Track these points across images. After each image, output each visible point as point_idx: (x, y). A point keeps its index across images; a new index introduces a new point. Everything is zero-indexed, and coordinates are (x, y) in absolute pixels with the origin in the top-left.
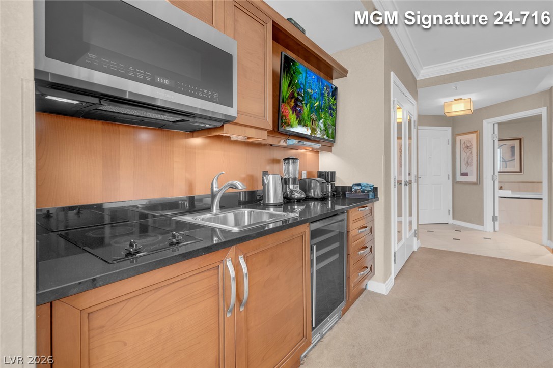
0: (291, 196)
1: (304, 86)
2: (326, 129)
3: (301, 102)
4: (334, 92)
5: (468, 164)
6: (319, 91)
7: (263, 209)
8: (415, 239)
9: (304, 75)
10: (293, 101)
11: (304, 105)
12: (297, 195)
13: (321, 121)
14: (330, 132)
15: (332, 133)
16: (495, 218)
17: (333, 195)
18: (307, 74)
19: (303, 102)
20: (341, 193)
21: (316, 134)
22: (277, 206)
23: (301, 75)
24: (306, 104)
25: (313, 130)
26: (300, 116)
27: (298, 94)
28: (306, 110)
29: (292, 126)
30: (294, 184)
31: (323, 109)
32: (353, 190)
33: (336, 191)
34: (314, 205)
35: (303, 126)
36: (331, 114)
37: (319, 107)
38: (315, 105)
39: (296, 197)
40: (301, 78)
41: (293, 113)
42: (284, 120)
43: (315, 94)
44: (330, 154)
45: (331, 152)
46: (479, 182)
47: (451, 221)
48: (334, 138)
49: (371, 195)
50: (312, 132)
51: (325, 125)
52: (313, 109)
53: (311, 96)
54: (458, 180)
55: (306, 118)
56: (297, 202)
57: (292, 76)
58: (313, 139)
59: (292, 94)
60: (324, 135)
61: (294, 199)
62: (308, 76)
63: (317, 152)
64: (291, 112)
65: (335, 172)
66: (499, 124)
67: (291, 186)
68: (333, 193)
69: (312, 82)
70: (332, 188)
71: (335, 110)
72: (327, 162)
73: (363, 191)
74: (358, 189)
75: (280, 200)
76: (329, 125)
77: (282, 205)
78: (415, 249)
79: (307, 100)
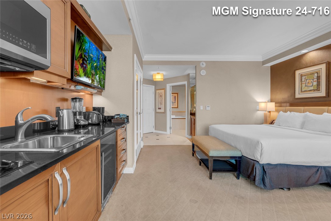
0: (78, 123)
1: (88, 51)
2: (100, 81)
3: (86, 61)
4: (105, 59)
5: (161, 104)
6: (97, 56)
7: (58, 134)
8: (142, 142)
9: (88, 44)
10: (81, 60)
11: (88, 64)
12: (82, 123)
13: (98, 76)
14: (102, 83)
15: (103, 84)
16: (170, 128)
17: (103, 122)
18: (90, 44)
19: (87, 62)
20: (107, 120)
21: (94, 83)
22: (69, 131)
23: (86, 44)
24: (89, 64)
25: (93, 81)
26: (86, 71)
27: (85, 56)
28: (89, 67)
29: (80, 76)
30: (79, 115)
31: (99, 68)
32: (115, 118)
33: (105, 119)
34: (92, 129)
35: (87, 77)
36: (103, 72)
37: (97, 66)
38: (94, 65)
39: (82, 124)
40: (86, 46)
41: (81, 68)
42: (76, 71)
43: (94, 58)
44: (100, 96)
45: (101, 95)
46: (165, 112)
47: (154, 131)
48: (104, 87)
49: (126, 120)
50: (92, 82)
51: (99, 78)
52: (93, 67)
53: (92, 58)
54: (157, 111)
55: (89, 72)
56: (82, 127)
57: (81, 43)
58: (93, 87)
59: (81, 55)
60: (99, 85)
61: (80, 125)
62: (91, 45)
63: (92, 95)
64: (80, 67)
65: (104, 108)
66: (172, 86)
67: (78, 117)
68: (103, 121)
69: (93, 50)
70: (102, 117)
71: (105, 70)
72: (98, 101)
73: (121, 118)
74: (118, 118)
75: (72, 127)
76: (102, 79)
77: (73, 130)
78: (142, 147)
79: (89, 61)
